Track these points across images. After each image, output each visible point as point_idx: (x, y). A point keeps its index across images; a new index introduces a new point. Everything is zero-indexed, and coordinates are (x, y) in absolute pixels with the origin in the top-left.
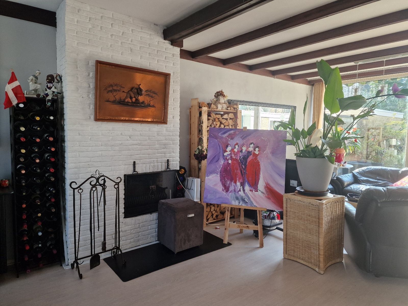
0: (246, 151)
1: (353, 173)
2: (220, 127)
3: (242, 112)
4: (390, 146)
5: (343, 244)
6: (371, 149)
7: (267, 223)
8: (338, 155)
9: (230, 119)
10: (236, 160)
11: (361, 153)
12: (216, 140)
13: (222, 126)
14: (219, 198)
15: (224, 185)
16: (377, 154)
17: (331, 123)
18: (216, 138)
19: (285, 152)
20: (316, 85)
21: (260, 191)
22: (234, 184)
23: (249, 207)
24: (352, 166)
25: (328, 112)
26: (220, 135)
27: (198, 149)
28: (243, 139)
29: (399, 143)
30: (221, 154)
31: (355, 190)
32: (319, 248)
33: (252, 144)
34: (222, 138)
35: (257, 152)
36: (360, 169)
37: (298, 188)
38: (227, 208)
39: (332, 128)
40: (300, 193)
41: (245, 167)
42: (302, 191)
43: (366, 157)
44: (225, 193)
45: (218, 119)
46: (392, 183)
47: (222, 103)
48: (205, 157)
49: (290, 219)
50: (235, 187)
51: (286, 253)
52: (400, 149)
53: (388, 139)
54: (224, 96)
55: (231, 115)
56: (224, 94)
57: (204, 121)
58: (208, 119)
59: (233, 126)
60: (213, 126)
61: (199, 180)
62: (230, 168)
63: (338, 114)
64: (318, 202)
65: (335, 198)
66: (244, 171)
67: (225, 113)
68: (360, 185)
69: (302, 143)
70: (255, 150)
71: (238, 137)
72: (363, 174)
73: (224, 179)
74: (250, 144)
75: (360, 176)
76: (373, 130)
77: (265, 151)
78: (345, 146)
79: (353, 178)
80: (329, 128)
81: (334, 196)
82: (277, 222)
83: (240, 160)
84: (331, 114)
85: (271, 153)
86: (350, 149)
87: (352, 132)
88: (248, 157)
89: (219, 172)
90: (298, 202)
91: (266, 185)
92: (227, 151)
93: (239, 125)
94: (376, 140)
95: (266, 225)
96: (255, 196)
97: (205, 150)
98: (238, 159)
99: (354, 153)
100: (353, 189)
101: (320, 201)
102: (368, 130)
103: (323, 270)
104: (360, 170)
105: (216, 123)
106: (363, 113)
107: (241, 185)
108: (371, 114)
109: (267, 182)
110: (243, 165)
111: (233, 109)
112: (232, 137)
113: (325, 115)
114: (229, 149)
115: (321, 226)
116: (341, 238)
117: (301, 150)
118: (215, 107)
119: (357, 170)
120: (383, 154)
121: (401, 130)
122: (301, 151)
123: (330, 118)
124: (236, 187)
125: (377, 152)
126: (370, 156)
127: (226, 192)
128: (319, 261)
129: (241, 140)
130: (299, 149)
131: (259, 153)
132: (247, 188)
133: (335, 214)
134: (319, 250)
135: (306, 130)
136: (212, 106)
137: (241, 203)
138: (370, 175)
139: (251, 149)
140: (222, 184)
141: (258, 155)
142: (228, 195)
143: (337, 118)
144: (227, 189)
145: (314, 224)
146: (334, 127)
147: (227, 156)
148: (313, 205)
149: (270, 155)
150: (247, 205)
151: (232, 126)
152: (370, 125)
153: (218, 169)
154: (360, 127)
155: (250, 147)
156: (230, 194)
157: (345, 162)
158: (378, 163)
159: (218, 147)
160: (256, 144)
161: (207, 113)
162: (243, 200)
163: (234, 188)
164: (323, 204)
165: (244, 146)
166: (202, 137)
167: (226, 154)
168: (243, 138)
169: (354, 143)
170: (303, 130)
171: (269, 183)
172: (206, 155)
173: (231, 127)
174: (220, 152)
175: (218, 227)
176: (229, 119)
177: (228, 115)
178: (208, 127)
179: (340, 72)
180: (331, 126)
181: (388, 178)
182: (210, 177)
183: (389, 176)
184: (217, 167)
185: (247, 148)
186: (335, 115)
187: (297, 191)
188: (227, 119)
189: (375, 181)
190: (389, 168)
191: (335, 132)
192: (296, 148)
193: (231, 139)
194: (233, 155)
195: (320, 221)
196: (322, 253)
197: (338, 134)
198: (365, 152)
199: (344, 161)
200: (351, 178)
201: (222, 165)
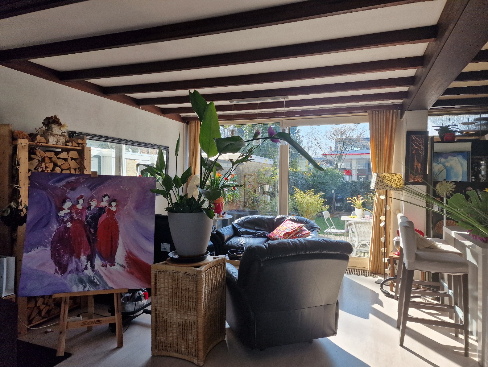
0: (96, 207)
1: (232, 224)
2: (54, 172)
3: (92, 151)
4: (264, 192)
5: (225, 317)
6: (247, 196)
7: (130, 307)
8: (217, 204)
9: (72, 159)
10: (80, 222)
11: (239, 201)
12: (44, 193)
13: (58, 170)
14: (49, 285)
15: (59, 263)
16: (253, 201)
17: (209, 168)
18: (44, 188)
19: (154, 205)
20: (192, 124)
21: (118, 264)
22: (77, 260)
23: (101, 291)
24: (232, 217)
25: (205, 155)
26: (50, 183)
27: (10, 207)
28: (91, 190)
29: (271, 190)
30: (53, 214)
31: (236, 244)
32: (197, 332)
33: (105, 196)
34: (56, 188)
35: (113, 208)
36: (239, 219)
37: (171, 255)
38: (64, 300)
39: (210, 174)
40: (173, 261)
41: (96, 231)
42: (176, 257)
43: (243, 205)
44: (60, 276)
45: (50, 158)
46: (269, 232)
47: (57, 135)
48: (23, 220)
49: (160, 299)
50: (77, 264)
51: (156, 348)
52: (272, 195)
53: (262, 185)
54: (60, 125)
55: (73, 154)
56: (61, 121)
57: (21, 161)
58: (30, 159)
59: (77, 170)
60: (40, 170)
61: (12, 259)
62: (69, 235)
63: (215, 157)
64: (195, 271)
65: (215, 261)
66: (94, 237)
67: (63, 150)
68: (240, 238)
69: (175, 194)
70: (110, 205)
71: (83, 187)
72: (242, 224)
73: (59, 254)
74: (103, 197)
75: (239, 227)
76: (249, 177)
77: (125, 205)
78: (224, 194)
79: (233, 231)
80: (207, 174)
81: (214, 258)
82: (144, 304)
83: (87, 222)
84: (208, 157)
85: (134, 208)
86: (228, 197)
87: (230, 179)
88: (100, 215)
89: (48, 243)
90: (171, 274)
91: (128, 255)
92: (65, 209)
93: (87, 168)
94: (251, 187)
95: (128, 311)
96: (111, 273)
97: (25, 208)
98: (84, 220)
99: (233, 201)
100: (233, 243)
101: (197, 269)
102: (245, 176)
103: (203, 360)
104: (239, 221)
105: (45, 165)
106: (241, 158)
107: (88, 260)
108: (249, 159)
109: (129, 250)
110: (91, 229)
111: (77, 145)
112: (73, 187)
113: (202, 158)
114: (68, 204)
115: (199, 302)
116: (223, 310)
117: (175, 203)
118: (43, 140)
119: (236, 221)
120: (258, 201)
121: (272, 176)
122: (174, 205)
123: (207, 162)
124: (79, 264)
125: (253, 199)
126: (247, 203)
127: (61, 274)
128: (198, 350)
129: (88, 190)
130: (171, 201)
131: (116, 210)
132: (98, 262)
133: (215, 281)
134: (197, 335)
135: (180, 176)
136: (39, 137)
137: (88, 287)
138: (248, 226)
139: (104, 204)
140: (55, 262)
141: (115, 212)
142: (65, 278)
143: (215, 163)
144: (62, 268)
145: (191, 301)
146: (212, 174)
147: (63, 217)
148: (190, 275)
149: (133, 212)
150: (98, 289)
151: (75, 170)
152: (246, 172)
153: (48, 239)
154: (237, 172)
155: (103, 201)
156: (70, 275)
157: (225, 213)
158: (255, 211)
159: (48, 204)
160: (112, 197)
161: (27, 149)
162: (91, 282)
163: (76, 266)
164: (201, 272)
165: (94, 200)
166: (17, 187)
167: (61, 214)
168: (91, 188)
169: (233, 190)
170: (176, 176)
171: (132, 251)
172: (26, 216)
173: (73, 172)
174: (50, 212)
175: (50, 330)
176: (69, 159)
177: (68, 153)
178: (29, 170)
179: (217, 111)
180: (208, 172)
181: (265, 227)
182: (33, 253)
183: (266, 225)
184: (45, 235)
185: (99, 203)
186: (212, 159)
187: (169, 258)
188: (65, 160)
189: (254, 231)
190: (266, 217)
191: (213, 179)
192: (168, 200)
193: (71, 190)
194: (74, 215)
195: (199, 296)
196: (201, 337)
197: (217, 181)
198: (242, 201)
199: (223, 211)
200: (230, 231)
201: (55, 232)
